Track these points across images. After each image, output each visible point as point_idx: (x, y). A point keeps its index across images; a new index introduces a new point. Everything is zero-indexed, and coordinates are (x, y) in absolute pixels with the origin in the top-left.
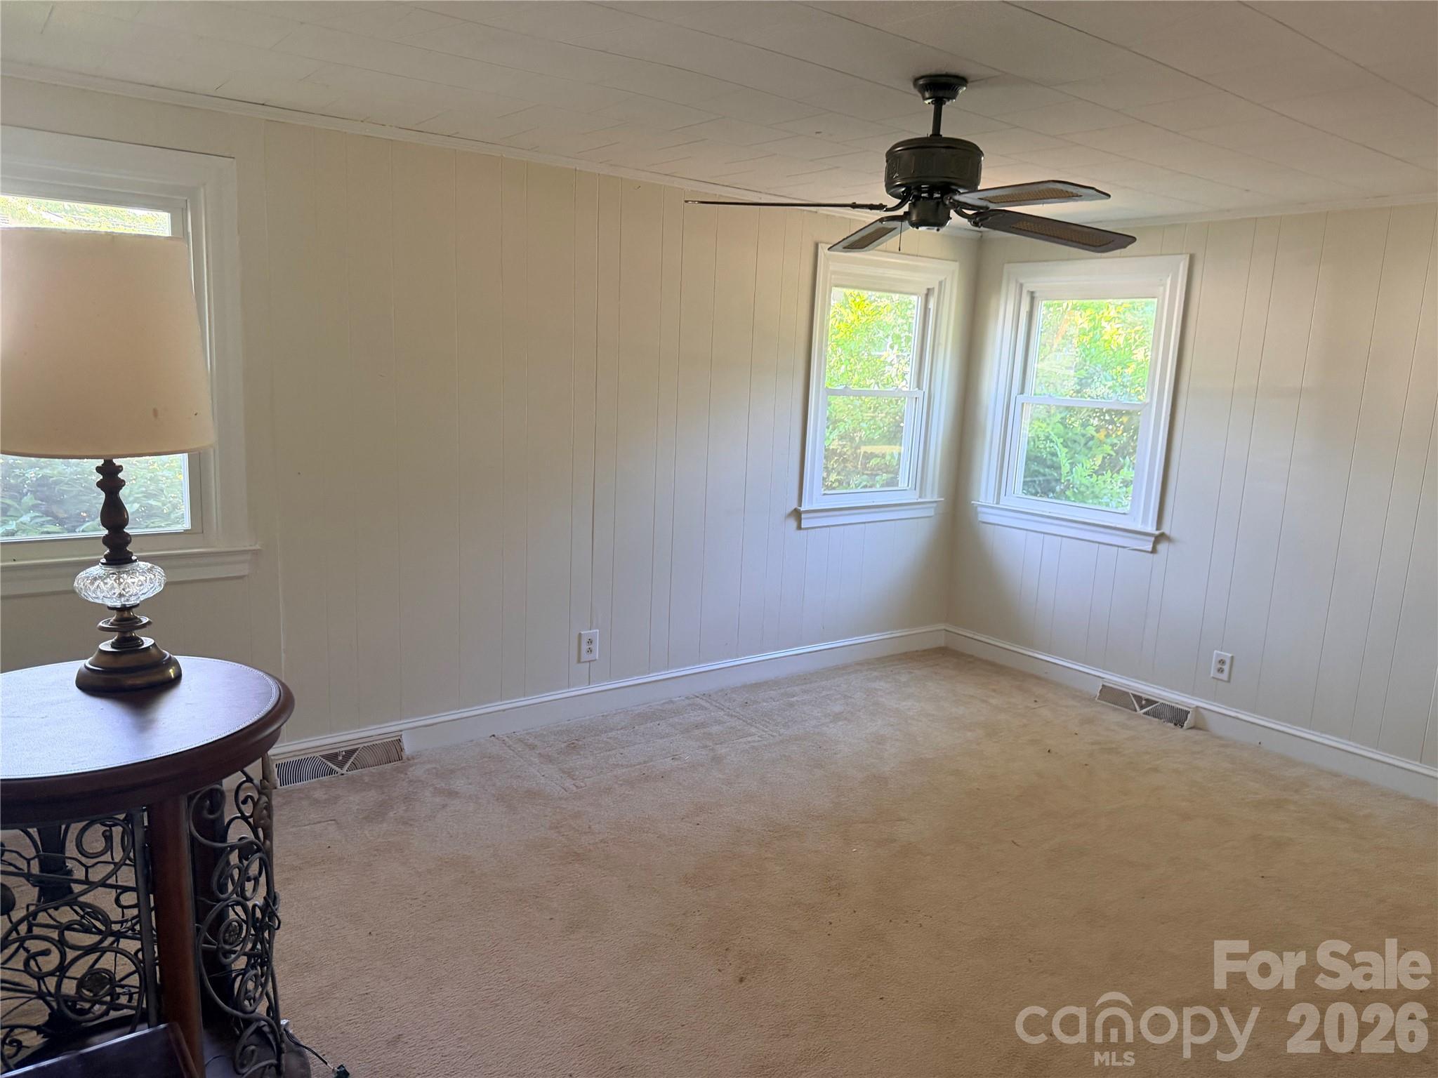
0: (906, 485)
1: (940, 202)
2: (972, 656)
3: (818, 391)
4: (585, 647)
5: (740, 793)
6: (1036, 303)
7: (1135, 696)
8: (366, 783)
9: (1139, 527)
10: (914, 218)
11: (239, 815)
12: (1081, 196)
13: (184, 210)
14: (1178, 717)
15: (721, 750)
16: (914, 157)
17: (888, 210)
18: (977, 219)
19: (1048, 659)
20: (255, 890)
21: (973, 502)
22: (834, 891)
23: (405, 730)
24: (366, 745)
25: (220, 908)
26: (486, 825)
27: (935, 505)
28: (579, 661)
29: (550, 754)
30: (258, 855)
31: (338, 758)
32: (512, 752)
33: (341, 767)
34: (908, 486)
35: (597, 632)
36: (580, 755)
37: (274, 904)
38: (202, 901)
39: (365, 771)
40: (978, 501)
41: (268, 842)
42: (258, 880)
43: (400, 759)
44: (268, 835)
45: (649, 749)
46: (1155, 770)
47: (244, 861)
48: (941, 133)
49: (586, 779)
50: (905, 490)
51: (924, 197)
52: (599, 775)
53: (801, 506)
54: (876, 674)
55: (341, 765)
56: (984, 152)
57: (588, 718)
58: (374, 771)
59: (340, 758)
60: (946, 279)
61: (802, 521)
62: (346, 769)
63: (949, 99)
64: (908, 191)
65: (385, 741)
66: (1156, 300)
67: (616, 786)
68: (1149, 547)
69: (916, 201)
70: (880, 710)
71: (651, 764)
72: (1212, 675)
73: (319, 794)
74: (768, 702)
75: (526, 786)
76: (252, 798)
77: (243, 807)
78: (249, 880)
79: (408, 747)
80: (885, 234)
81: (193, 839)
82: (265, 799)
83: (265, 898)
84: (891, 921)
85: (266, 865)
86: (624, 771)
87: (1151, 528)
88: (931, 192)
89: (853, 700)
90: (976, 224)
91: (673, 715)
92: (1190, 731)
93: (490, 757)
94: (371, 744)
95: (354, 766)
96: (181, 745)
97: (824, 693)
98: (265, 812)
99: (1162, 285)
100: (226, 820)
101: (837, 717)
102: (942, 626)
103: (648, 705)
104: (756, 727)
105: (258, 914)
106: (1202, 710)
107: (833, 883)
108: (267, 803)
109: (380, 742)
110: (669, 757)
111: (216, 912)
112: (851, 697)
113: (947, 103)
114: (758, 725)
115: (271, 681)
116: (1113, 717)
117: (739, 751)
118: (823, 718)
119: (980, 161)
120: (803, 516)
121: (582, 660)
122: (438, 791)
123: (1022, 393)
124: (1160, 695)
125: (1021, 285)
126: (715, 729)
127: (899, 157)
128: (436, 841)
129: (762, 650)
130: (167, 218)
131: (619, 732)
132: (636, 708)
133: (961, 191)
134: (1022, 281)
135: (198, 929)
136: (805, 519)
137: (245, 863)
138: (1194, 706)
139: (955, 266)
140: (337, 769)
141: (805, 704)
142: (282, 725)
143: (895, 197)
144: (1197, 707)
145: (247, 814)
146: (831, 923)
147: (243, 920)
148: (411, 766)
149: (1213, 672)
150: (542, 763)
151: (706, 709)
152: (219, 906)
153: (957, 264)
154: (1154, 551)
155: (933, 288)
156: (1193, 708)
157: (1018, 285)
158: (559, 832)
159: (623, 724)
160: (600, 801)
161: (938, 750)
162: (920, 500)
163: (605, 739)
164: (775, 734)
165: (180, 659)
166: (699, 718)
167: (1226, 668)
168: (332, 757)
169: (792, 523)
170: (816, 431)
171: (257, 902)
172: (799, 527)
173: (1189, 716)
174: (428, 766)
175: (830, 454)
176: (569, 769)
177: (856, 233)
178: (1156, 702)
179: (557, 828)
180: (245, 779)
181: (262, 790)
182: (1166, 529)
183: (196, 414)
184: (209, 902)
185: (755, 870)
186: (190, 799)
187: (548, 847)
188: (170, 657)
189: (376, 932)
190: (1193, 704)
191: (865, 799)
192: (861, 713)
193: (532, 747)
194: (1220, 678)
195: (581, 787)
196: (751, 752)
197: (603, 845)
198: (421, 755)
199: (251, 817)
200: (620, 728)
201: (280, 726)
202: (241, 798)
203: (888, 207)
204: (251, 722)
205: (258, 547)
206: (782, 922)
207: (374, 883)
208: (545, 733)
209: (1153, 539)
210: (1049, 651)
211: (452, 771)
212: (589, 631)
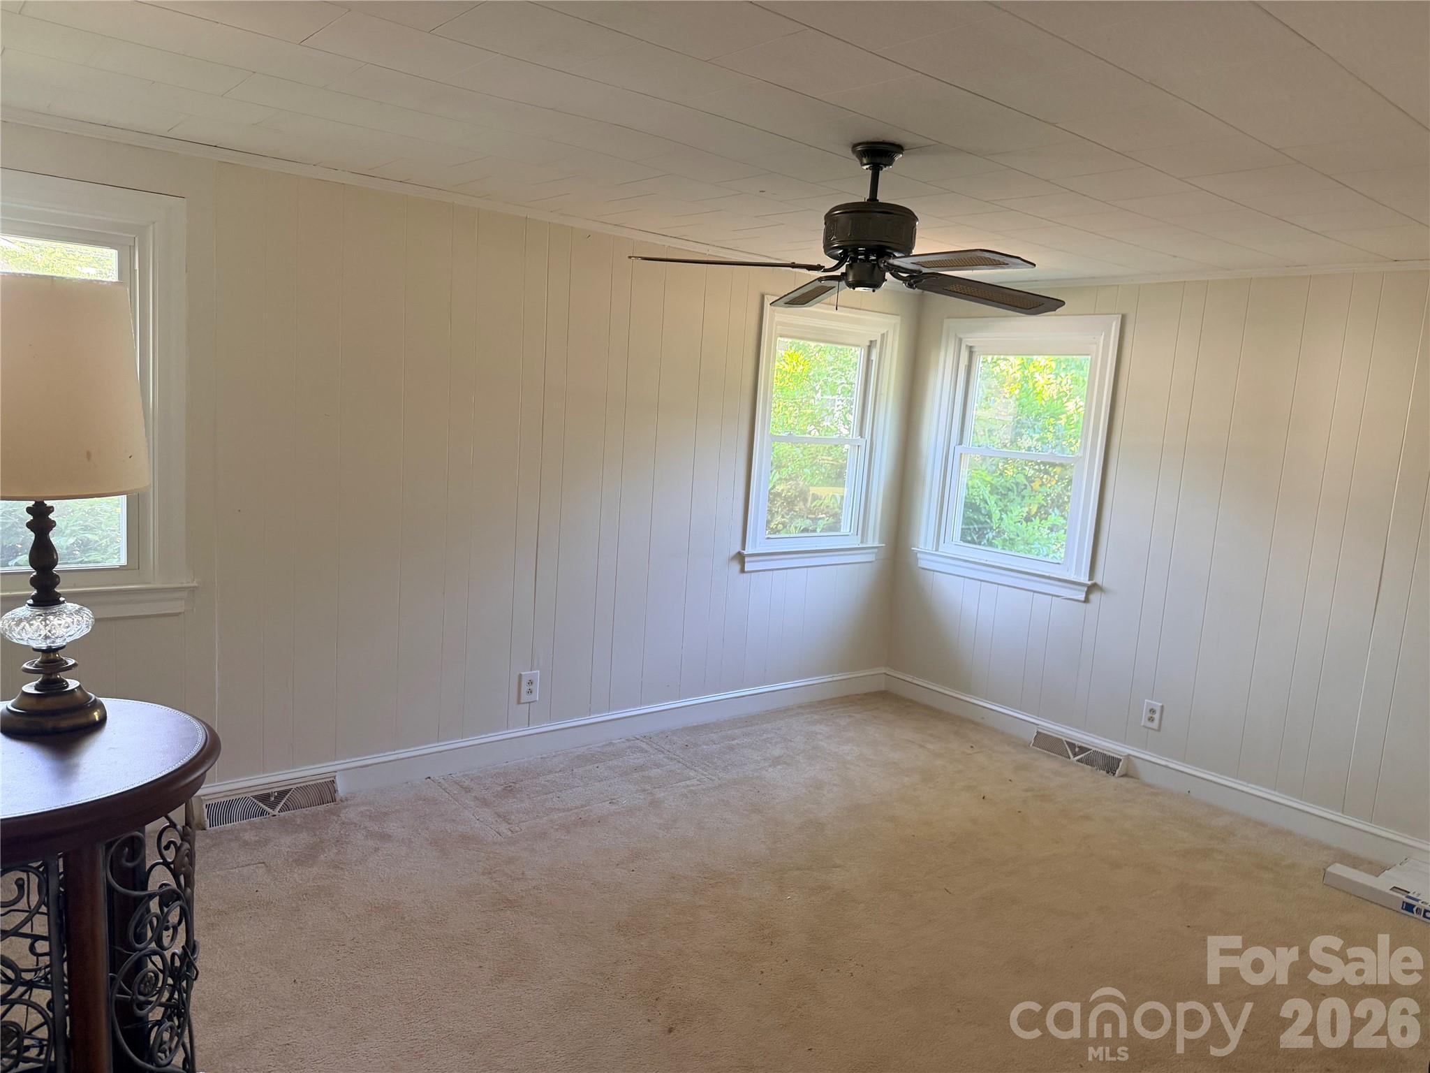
0: (848, 530)
1: (875, 265)
2: (911, 701)
3: (762, 438)
4: (525, 688)
5: (676, 838)
6: (974, 357)
7: (1068, 743)
8: (298, 825)
9: (1072, 577)
10: (851, 279)
11: (162, 861)
12: (1007, 264)
13: (132, 248)
14: (1110, 765)
15: (660, 794)
16: (851, 221)
17: (826, 271)
18: (912, 281)
19: (985, 705)
20: (173, 939)
21: (913, 548)
22: (766, 940)
23: (340, 770)
24: (298, 786)
25: (136, 958)
26: (417, 870)
27: (876, 550)
28: (519, 702)
29: (486, 797)
30: (178, 903)
31: (268, 799)
32: (447, 794)
33: (273, 808)
34: (850, 531)
35: (537, 673)
36: (517, 798)
37: (193, 954)
38: (118, 950)
39: (298, 812)
40: (918, 548)
41: (189, 890)
42: (177, 929)
43: (334, 800)
44: (189, 882)
45: (587, 793)
46: (1087, 818)
47: (165, 908)
48: (878, 198)
49: (522, 824)
50: (847, 535)
51: (860, 259)
52: (535, 819)
53: (744, 550)
54: (816, 717)
55: (273, 806)
56: (918, 217)
57: (526, 759)
58: (307, 812)
59: (273, 799)
60: (887, 332)
61: (746, 564)
62: (278, 810)
63: (885, 166)
64: (845, 254)
65: (318, 781)
66: (1090, 357)
67: (552, 830)
68: (1082, 597)
69: (853, 262)
70: (819, 754)
71: (588, 807)
72: (1142, 724)
73: (249, 836)
74: (709, 745)
75: (460, 830)
76: (174, 843)
77: (165, 853)
78: (167, 929)
79: (342, 788)
80: (824, 293)
81: (110, 889)
82: (186, 846)
83: (183, 947)
84: (822, 970)
85: (186, 915)
86: (560, 815)
87: (1084, 579)
88: (867, 254)
89: (792, 744)
90: (910, 286)
91: (613, 757)
92: (1121, 778)
93: (425, 800)
94: (304, 784)
95: (286, 808)
96: (101, 792)
97: (765, 736)
98: (186, 859)
99: (1096, 343)
100: (147, 868)
101: (776, 761)
102: (883, 670)
103: (587, 747)
104: (695, 771)
105: (177, 963)
106: (1133, 758)
107: (766, 932)
108: (188, 849)
109: (314, 783)
110: (608, 801)
111: (133, 961)
112: (791, 741)
113: (884, 169)
114: (697, 768)
115: (197, 725)
116: (1048, 764)
117: (678, 795)
118: (763, 761)
119: (914, 226)
120: (746, 559)
121: (522, 701)
122: (370, 835)
123: (961, 443)
124: (1092, 742)
125: (961, 340)
126: (655, 772)
127: (837, 221)
128: (366, 885)
129: (705, 692)
130: (114, 255)
131: (557, 774)
132: (575, 750)
133: (897, 255)
134: (962, 336)
135: (112, 979)
136: (748, 562)
137: (166, 910)
138: (1126, 754)
139: (895, 321)
140: (269, 810)
141: (746, 747)
142: (208, 770)
143: (834, 259)
144: (1129, 755)
145: (169, 860)
146: (762, 972)
147: (159, 969)
148: (345, 808)
149: (1144, 721)
150: (477, 807)
151: (646, 751)
152: (135, 956)
153: (899, 318)
154: (1087, 600)
155: (876, 341)
156: (1125, 756)
157: (957, 340)
158: (491, 878)
159: (562, 766)
160: (535, 846)
161: (875, 796)
162: (861, 546)
163: (543, 782)
164: (713, 778)
165: (107, 702)
166: (639, 761)
167: (1157, 716)
168: (264, 798)
169: (736, 567)
170: (760, 476)
171: (177, 951)
172: (743, 571)
173: (1121, 764)
174: (362, 808)
175: (774, 496)
176: (504, 813)
177: (795, 291)
178: (1089, 750)
179: (490, 873)
180: (168, 824)
181: (185, 836)
182: (1098, 579)
183: (130, 457)
184: (125, 952)
185: (688, 918)
186: (109, 846)
187: (480, 893)
188: (95, 699)
189: (301, 980)
190: (1124, 752)
191: (801, 845)
192: (800, 758)
193: (468, 790)
194: (1150, 726)
195: (517, 832)
196: (689, 796)
197: (536, 891)
198: (354, 797)
199: (172, 863)
200: (558, 770)
201: (205, 772)
202: (164, 843)
203: (826, 268)
204: (174, 768)
205: (195, 584)
206: (714, 971)
207: (302, 928)
208: (481, 775)
209: (1086, 589)
210: (986, 698)
211: (385, 814)
212: (530, 672)
